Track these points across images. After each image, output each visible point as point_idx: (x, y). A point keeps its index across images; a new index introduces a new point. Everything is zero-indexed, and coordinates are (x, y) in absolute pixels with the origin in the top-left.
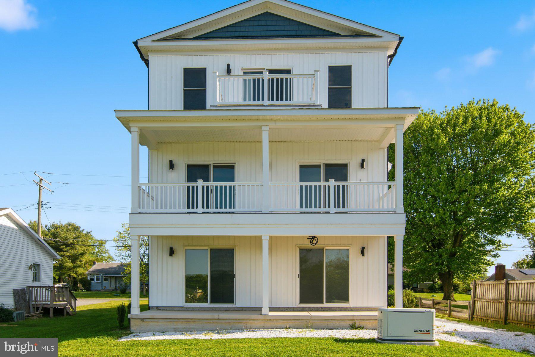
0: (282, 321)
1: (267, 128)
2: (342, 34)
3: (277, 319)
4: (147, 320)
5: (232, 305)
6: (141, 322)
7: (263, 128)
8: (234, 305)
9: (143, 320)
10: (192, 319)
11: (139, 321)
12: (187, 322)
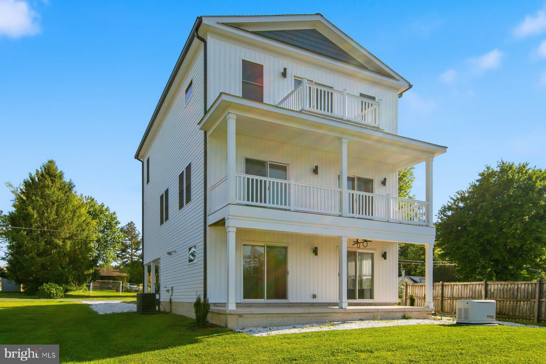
0: (357, 314)
1: (346, 141)
2: (370, 69)
3: (354, 312)
4: (244, 315)
5: (285, 301)
6: (238, 318)
7: (344, 140)
8: (287, 301)
9: (240, 316)
10: (286, 314)
11: (236, 317)
12: (281, 317)
